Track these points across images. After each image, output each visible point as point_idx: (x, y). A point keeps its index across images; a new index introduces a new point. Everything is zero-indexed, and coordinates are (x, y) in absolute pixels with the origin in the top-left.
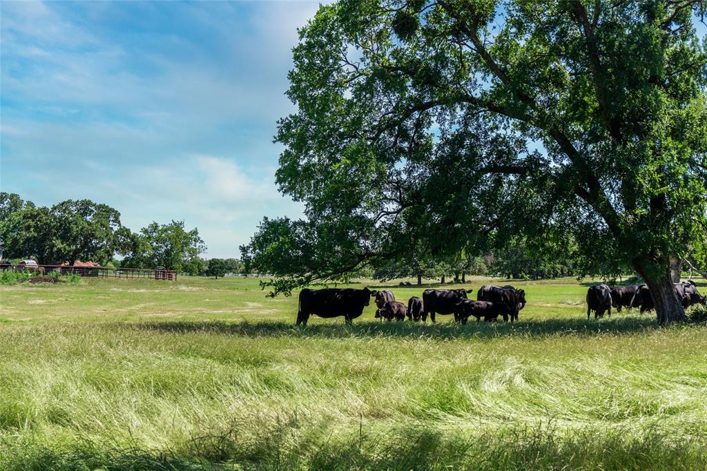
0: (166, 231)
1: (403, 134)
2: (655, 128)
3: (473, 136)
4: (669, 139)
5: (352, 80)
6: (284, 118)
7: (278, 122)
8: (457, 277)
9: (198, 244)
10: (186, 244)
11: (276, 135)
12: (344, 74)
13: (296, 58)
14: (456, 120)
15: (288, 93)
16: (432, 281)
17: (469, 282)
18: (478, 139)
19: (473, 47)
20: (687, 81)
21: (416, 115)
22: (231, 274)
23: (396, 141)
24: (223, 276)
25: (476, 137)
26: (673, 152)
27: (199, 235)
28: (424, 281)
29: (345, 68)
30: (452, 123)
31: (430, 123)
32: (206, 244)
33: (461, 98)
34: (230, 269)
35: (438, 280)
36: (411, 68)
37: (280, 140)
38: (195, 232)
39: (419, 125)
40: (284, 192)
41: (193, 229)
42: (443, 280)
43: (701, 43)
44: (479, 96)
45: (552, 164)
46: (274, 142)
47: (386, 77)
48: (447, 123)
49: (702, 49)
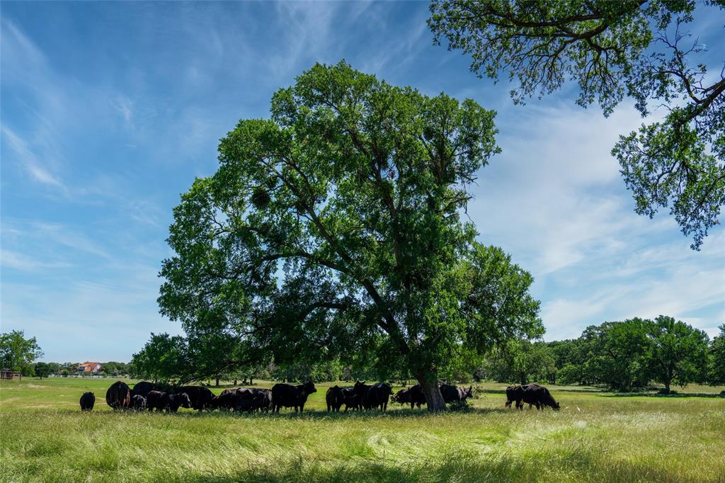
0: (7, 338)
1: (256, 276)
2: (435, 283)
3: (309, 281)
4: (445, 291)
5: (217, 234)
6: (167, 259)
7: (162, 262)
8: (245, 380)
9: (35, 350)
10: (25, 350)
11: (161, 271)
12: (212, 229)
13: (176, 215)
14: (297, 270)
15: (167, 240)
16: (228, 383)
17: (256, 384)
18: (312, 284)
19: (312, 219)
20: (452, 251)
21: (265, 263)
22: (53, 375)
23: (251, 281)
24: (47, 377)
25: (312, 283)
26: (447, 299)
27: (37, 343)
28: (221, 383)
29: (213, 225)
30: (294, 271)
31: (276, 270)
32: (43, 350)
33: (301, 253)
34: (52, 371)
35: (231, 383)
36: (264, 230)
37: (163, 275)
38: (34, 341)
39: (267, 270)
40: (163, 314)
41: (32, 337)
42: (236, 382)
43: (463, 227)
44: (312, 253)
45: (362, 303)
46: (159, 276)
47: (244, 234)
48: (291, 271)
49: (463, 231)
